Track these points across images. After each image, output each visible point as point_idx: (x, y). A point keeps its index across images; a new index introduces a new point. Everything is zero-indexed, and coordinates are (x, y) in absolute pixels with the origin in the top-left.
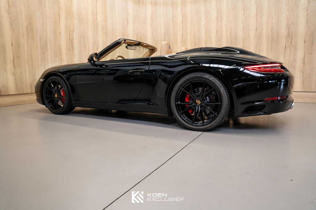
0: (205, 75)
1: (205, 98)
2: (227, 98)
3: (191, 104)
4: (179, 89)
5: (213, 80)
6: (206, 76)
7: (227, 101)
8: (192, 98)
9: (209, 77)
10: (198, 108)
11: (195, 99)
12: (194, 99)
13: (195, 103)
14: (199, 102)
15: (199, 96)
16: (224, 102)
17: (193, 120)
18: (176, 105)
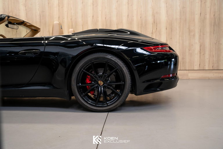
0: (107, 56)
1: (107, 79)
2: (129, 78)
3: (93, 85)
4: (80, 70)
5: (116, 60)
6: (109, 57)
7: (130, 80)
8: (94, 79)
9: (111, 58)
10: (101, 89)
11: (98, 80)
12: (96, 80)
13: (98, 83)
14: (101, 83)
15: (102, 77)
16: (127, 81)
17: (97, 101)
18: (77, 87)
